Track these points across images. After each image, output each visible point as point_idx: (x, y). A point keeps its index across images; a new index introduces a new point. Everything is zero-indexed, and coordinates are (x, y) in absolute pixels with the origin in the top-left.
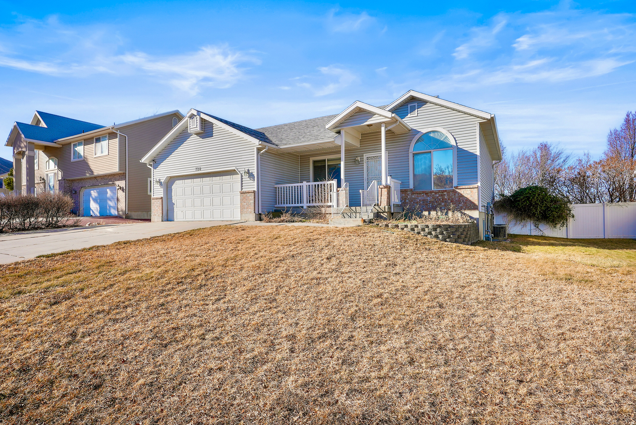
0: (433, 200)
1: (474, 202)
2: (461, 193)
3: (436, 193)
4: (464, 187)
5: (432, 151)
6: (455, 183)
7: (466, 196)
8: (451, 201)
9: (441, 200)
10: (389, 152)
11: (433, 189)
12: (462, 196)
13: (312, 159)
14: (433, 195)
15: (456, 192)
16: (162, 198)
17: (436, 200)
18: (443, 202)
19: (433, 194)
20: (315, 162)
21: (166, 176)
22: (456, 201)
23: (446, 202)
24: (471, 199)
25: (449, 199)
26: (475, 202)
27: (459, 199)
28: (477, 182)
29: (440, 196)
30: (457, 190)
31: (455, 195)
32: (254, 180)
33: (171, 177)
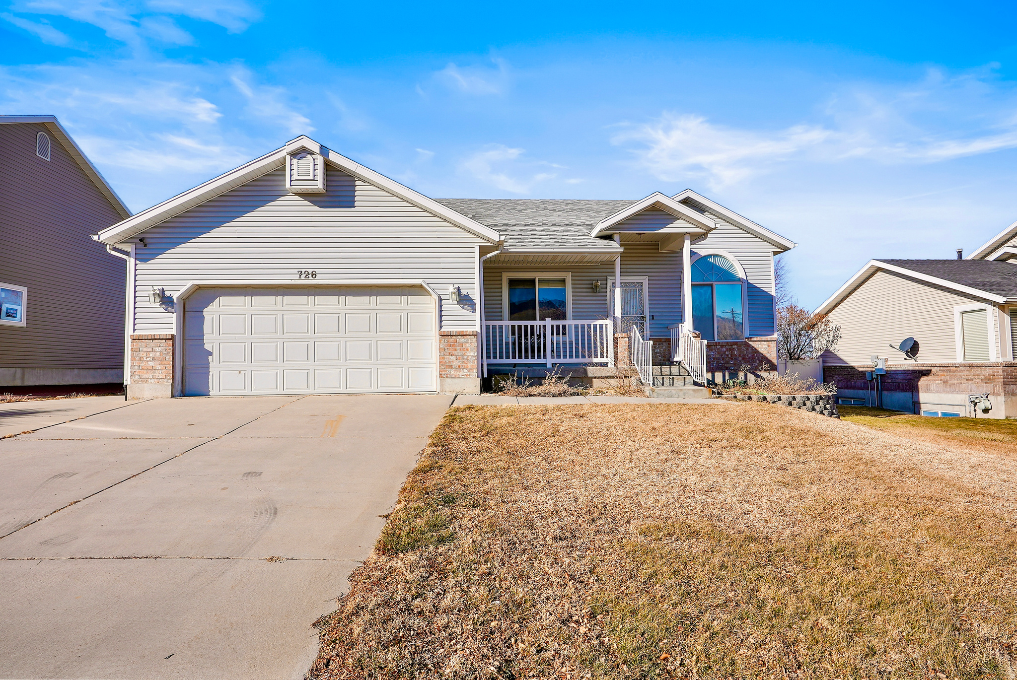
0: (717, 356)
1: (771, 360)
2: (755, 347)
3: (722, 346)
4: (759, 339)
5: (714, 283)
6: (746, 333)
7: (762, 351)
8: (743, 359)
9: (730, 356)
10: (650, 278)
11: (716, 340)
12: (756, 351)
13: (506, 276)
14: (719, 349)
15: (749, 345)
16: (173, 338)
17: (722, 355)
18: (732, 359)
19: (718, 347)
20: (513, 283)
21: (189, 284)
22: (749, 358)
23: (735, 359)
24: (768, 356)
25: (739, 356)
26: (773, 361)
27: (754, 355)
28: (773, 332)
29: (727, 350)
30: (750, 343)
31: (747, 349)
32: (474, 310)
33: (199, 287)
